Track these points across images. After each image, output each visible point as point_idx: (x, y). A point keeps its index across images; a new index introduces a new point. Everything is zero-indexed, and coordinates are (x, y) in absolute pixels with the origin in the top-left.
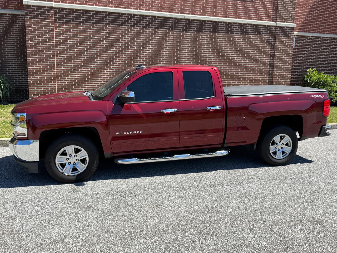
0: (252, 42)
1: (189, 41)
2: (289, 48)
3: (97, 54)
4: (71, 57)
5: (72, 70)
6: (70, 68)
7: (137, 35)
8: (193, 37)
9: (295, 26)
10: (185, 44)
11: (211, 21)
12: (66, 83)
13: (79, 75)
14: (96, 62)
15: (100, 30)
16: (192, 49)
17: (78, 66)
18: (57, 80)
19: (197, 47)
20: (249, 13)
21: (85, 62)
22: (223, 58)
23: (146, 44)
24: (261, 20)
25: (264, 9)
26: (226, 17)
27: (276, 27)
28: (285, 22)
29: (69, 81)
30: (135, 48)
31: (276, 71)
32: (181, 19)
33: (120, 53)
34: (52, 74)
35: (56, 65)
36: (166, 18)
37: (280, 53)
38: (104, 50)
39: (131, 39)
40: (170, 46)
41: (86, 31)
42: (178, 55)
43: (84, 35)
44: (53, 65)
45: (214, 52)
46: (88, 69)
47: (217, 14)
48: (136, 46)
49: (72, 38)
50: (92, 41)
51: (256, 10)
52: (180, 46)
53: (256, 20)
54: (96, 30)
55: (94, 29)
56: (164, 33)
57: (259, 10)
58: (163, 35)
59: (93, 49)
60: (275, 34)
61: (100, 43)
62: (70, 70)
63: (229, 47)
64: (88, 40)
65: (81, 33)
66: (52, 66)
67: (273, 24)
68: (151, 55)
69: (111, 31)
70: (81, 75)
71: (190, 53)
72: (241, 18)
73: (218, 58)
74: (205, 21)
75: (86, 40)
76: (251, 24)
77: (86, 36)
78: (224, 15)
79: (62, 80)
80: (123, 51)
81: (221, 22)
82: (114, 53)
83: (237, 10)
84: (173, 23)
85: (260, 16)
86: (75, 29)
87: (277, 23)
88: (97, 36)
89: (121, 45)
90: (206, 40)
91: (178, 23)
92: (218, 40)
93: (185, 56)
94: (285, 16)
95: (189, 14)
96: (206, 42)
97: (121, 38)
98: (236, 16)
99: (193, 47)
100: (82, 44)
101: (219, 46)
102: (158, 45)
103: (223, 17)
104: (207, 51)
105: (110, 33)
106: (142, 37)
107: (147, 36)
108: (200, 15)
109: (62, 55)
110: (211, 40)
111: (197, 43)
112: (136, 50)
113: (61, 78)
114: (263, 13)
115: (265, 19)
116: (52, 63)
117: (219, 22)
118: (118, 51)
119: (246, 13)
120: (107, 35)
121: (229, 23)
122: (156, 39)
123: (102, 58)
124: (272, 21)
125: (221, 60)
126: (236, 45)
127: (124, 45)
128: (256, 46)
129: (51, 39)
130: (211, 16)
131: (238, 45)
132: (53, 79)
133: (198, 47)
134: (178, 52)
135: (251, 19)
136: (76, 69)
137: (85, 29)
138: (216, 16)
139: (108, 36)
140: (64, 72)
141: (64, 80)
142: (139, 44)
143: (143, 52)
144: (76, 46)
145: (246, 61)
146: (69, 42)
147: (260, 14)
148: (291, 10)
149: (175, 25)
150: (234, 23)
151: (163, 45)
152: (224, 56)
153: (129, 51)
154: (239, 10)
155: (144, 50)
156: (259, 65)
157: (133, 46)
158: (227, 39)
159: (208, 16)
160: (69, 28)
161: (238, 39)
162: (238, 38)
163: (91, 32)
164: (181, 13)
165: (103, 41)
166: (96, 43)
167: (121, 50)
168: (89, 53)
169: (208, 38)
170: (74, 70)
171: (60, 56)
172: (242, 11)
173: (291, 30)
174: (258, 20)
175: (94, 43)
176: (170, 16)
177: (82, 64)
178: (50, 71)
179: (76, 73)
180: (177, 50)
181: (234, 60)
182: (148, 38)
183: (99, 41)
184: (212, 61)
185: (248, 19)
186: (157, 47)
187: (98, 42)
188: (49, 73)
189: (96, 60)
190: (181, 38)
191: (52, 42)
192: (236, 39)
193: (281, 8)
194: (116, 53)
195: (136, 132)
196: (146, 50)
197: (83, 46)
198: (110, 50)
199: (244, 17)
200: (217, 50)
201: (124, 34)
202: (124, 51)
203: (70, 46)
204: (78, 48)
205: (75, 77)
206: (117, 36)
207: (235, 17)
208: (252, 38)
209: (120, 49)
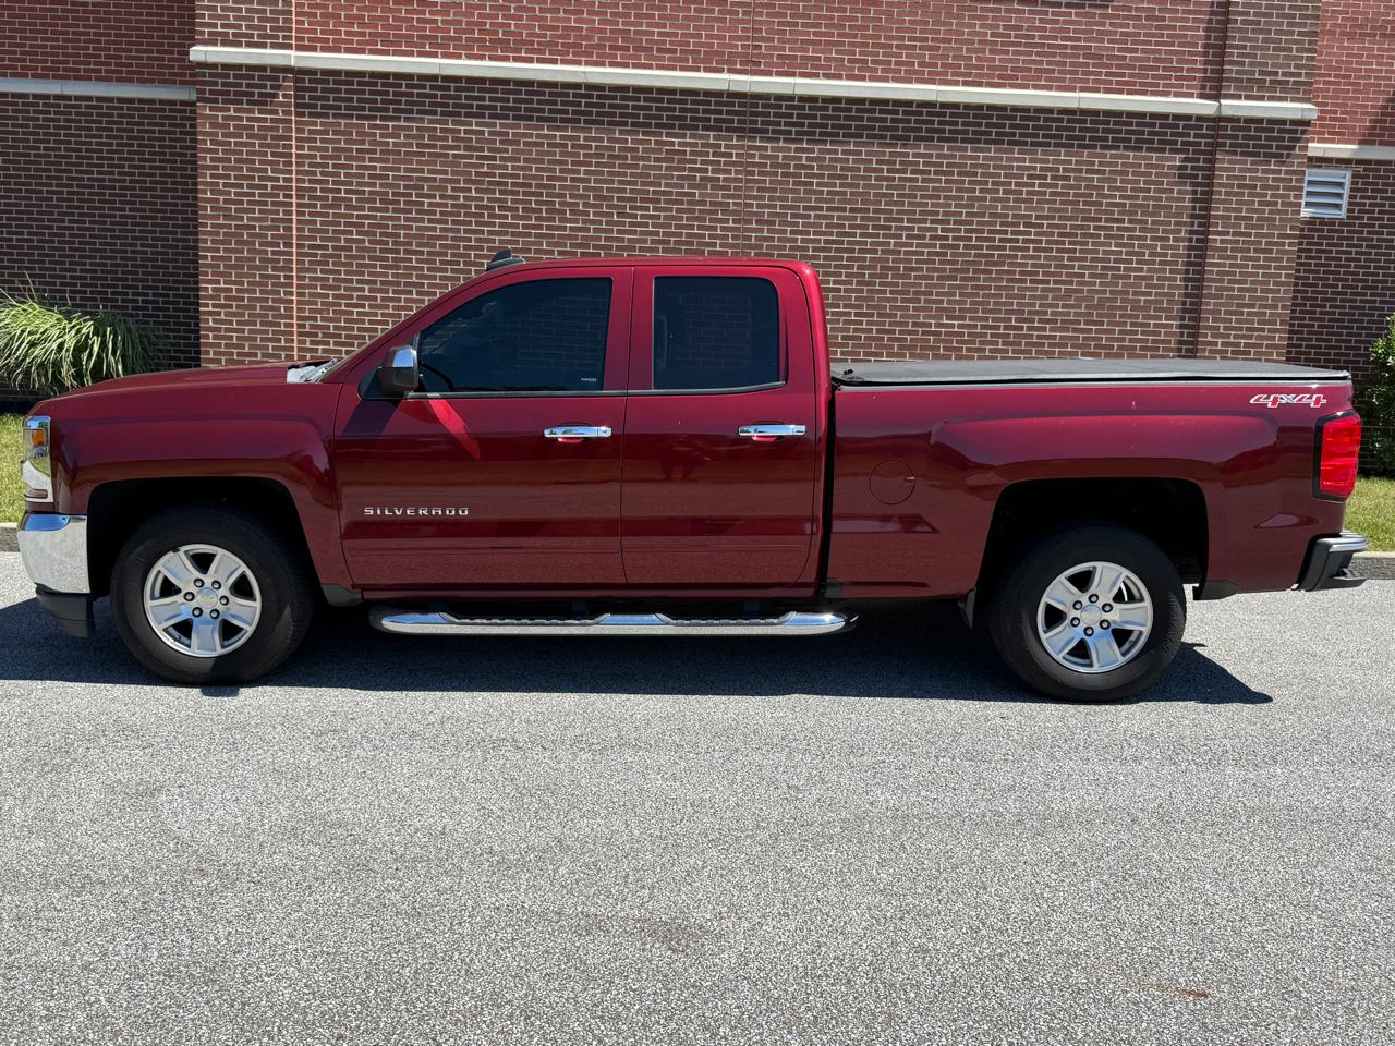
0: (1096, 188)
1: (811, 184)
2: (1279, 212)
3: (446, 238)
4: (351, 249)
5: (351, 297)
6: (346, 289)
7: (597, 164)
8: (828, 168)
9: (1314, 116)
10: (793, 200)
11: (909, 103)
12: (328, 343)
13: (376, 315)
14: (440, 270)
15: (458, 148)
16: (825, 217)
17: (375, 282)
18: (300, 334)
19: (844, 210)
20: (1087, 65)
21: (398, 268)
22: (962, 255)
23: (635, 200)
24: (1144, 93)
25: (1157, 43)
26: (980, 84)
27: (1217, 121)
28: (1262, 98)
29: (340, 336)
30: (587, 214)
31: (1212, 312)
32: (780, 97)
33: (529, 235)
34: (282, 310)
35: (298, 276)
36: (719, 94)
37: (1235, 234)
38: (470, 223)
39: (573, 180)
40: (732, 208)
41: (406, 153)
42: (765, 244)
43: (399, 170)
44: (286, 277)
45: (920, 229)
46: (411, 293)
47: (939, 74)
48: (593, 206)
49: (355, 180)
50: (426, 191)
51: (1120, 50)
52: (775, 207)
53: (1120, 92)
54: (442, 147)
55: (435, 147)
56: (707, 154)
57: (1136, 50)
58: (703, 162)
59: (430, 221)
60: (1215, 146)
61: (458, 198)
62: (344, 297)
63: (990, 207)
64: (415, 187)
65: (387, 161)
66: (282, 280)
67: (1205, 107)
68: (653, 241)
69: (499, 151)
70: (383, 315)
71: (815, 233)
72: (1049, 88)
73: (938, 254)
74: (885, 102)
75: (406, 187)
76: (1096, 113)
77: (406, 170)
78: (970, 75)
79: (316, 335)
80: (541, 227)
81: (955, 106)
82: (506, 233)
83: (1030, 54)
84: (744, 113)
85: (1140, 76)
86: (367, 146)
87: (1223, 102)
88: (446, 172)
89: (537, 202)
90: (887, 179)
91: (768, 115)
92: (939, 181)
93: (791, 248)
94: (1262, 73)
95: (816, 76)
96: (888, 187)
97: (534, 177)
98: (1023, 78)
99: (829, 209)
100: (392, 202)
101: (942, 206)
102: (682, 202)
103: (966, 83)
104: (890, 228)
105: (494, 158)
106: (619, 174)
107: (637, 166)
108: (862, 78)
109: (319, 242)
110: (910, 180)
111: (845, 193)
112: (593, 222)
113: (312, 326)
114: (1155, 60)
115: (1165, 85)
116: (283, 269)
117: (944, 105)
118: (524, 226)
119: (1072, 64)
120: (482, 166)
121: (991, 107)
122: (675, 181)
123: (462, 255)
124: (1202, 96)
125: (949, 262)
126: (1024, 201)
127: (546, 203)
128: (1116, 205)
129: (282, 183)
130: (909, 81)
131: (1031, 201)
132: (283, 328)
133: (852, 210)
134: (762, 231)
135: (1097, 90)
136: (367, 293)
137: (404, 145)
138: (933, 82)
139: (485, 170)
140: (323, 303)
141: (324, 335)
142: (605, 198)
143: (619, 232)
144: (371, 209)
145: (1066, 266)
146: (343, 195)
147: (1141, 68)
148: (1296, 42)
149: (756, 122)
150: (1015, 109)
151: (703, 203)
152: (966, 247)
153: (564, 228)
154: (1038, 54)
155: (623, 224)
156: (1132, 285)
157: (581, 208)
158: (983, 175)
159: (896, 80)
160: (346, 142)
161: (1030, 177)
162: (1032, 172)
163: (423, 154)
164: (779, 74)
165: (470, 190)
166: (442, 197)
167: (533, 222)
168: (415, 236)
169: (898, 171)
170: (359, 297)
171: (311, 247)
172: (1054, 55)
173: (1296, 132)
174: (1130, 92)
175: (434, 197)
176: (734, 88)
177: (387, 275)
178: (274, 301)
179: (367, 309)
180: (758, 222)
181: (1010, 264)
182: (641, 175)
183: (454, 189)
184: (913, 269)
185: (1083, 89)
186: (678, 210)
187: (450, 193)
188: (272, 308)
189: (442, 262)
190: (776, 174)
191: (285, 196)
192: (1022, 176)
193: (1242, 39)
194: (513, 234)
195: (444, 512)
196: (631, 224)
197: (395, 211)
198: (493, 224)
199: (1064, 80)
200: (932, 222)
201: (550, 162)
202: (548, 228)
203: (349, 207)
204: (375, 217)
205: (363, 322)
206: (522, 168)
207: (1019, 81)
208: (1098, 172)
209: (530, 218)
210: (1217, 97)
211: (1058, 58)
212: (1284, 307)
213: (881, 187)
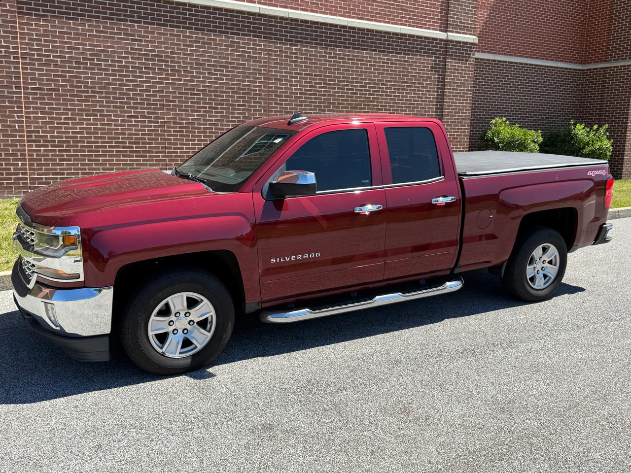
0: (406, 68)
1: (297, 62)
2: (467, 80)
3: (115, 84)
4: (58, 90)
5: (60, 119)
6: (57, 114)
7: (197, 47)
8: (304, 54)
9: (477, 41)
10: (290, 69)
11: (336, 26)
12: (47, 146)
13: (76, 128)
14: (113, 102)
15: (120, 34)
16: (304, 78)
17: (75, 110)
18: (28, 141)
19: (312, 75)
20: (402, 13)
21: (88, 101)
22: (359, 98)
23: (216, 66)
24: (422, 28)
25: (426, 7)
26: (363, 19)
27: (447, 41)
28: (460, 33)
29: (54, 142)
30: (193, 72)
31: (446, 122)
32: (282, 18)
33: (162, 83)
34: (17, 128)
35: (25, 107)
36: (254, 14)
37: (453, 89)
38: (129, 76)
39: (184, 54)
40: (263, 72)
41: (90, 35)
42: (279, 90)
43: (86, 45)
44: (18, 107)
45: (343, 85)
46: (96, 115)
47: (348, 13)
48: (195, 68)
49: (59, 50)
50: (102, 57)
51: (414, 8)
52: (282, 72)
53: (413, 26)
54: (111, 33)
55: (107, 33)
56: (250, 44)
57: (419, 9)
58: (248, 48)
59: (106, 74)
60: (446, 54)
61: (121, 62)
62: (56, 118)
63: (369, 76)
64: (96, 55)
65: (79, 39)
66: (16, 109)
67: (442, 35)
68: (226, 88)
69: (144, 37)
70: (80, 128)
71: (300, 86)
72: (389, 23)
73: (350, 97)
74: (326, 24)
75: (90, 55)
76: (405, 35)
77: (90, 45)
78: (359, 14)
79: (39, 141)
80: (168, 79)
81: (354, 28)
82: (149, 82)
83: (381, 7)
84: (266, 25)
85: (420, 20)
86: (65, 30)
87: (449, 34)
88: (114, 47)
89: (165, 65)
90: (328, 61)
91: (277, 26)
92: (349, 63)
93: (290, 93)
94: (460, 22)
95: (297, 9)
96: (329, 65)
97: (164, 52)
98: (380, 17)
99: (306, 74)
100: (83, 64)
101: (351, 75)
102: (239, 68)
103: (358, 18)
104: (330, 84)
105: (141, 41)
106: (207, 52)
107: (216, 49)
108: (317, 12)
109: (37, 86)
110: (338, 62)
111: (311, 67)
112: (196, 77)
113: (36, 136)
114: (426, 14)
115: (429, 25)
116: (16, 102)
117: (350, 28)
118: (159, 78)
119: (397, 13)
120: (134, 44)
121: (368, 30)
122: (235, 57)
123: (125, 94)
124: (441, 30)
125: (355, 101)
126: (381, 74)
127: (171, 66)
128: (413, 76)
129: (11, 50)
130: (336, 15)
131: (383, 74)
132: (18, 138)
133: (315, 75)
134: (277, 84)
135: (405, 25)
136: (70, 116)
137: (88, 30)
138: (345, 16)
139: (136, 47)
140: (42, 123)
141: (44, 141)
142: (201, 65)
143: (209, 82)
144: (69, 67)
145: (397, 103)
146: (52, 58)
147: (421, 17)
148: (471, 11)
149: (272, 30)
150: (377, 31)
151: (249, 69)
152: (360, 94)
153: (181, 80)
154: (385, 7)
155: (211, 78)
156: (420, 111)
157: (189, 69)
158: (366, 61)
159: (331, 14)
160: (52, 27)
161: (383, 63)
162: (384, 61)
163: (100, 37)
164: (281, 6)
165: (128, 58)
166: (112, 61)
167: (164, 76)
168: (98, 83)
169: (333, 58)
170: (65, 119)
171: (32, 89)
172: (390, 8)
173: (471, 47)
174: (418, 27)
175: (108, 61)
176: (262, 12)
177: (81, 105)
178: (11, 121)
179: (70, 125)
180: (275, 79)
181: (377, 102)
182: (219, 53)
183: (119, 57)
184: (340, 104)
185: (401, 24)
186: (238, 72)
187: (116, 59)
188: (9, 126)
189: (114, 98)
190: (282, 56)
191: (14, 58)
192: (380, 62)
193: (454, 8)
194: (153, 83)
196: (215, 79)
197: (84, 68)
198: (142, 77)
199: (394, 20)
200: (347, 82)
201: (171, 44)
202: (172, 79)
203: (55, 66)
204: (73, 72)
205: (68, 133)
206: (157, 47)
207: (378, 19)
208: (407, 61)
209: (162, 74)
210: (446, 31)
211: (392, 10)
212: (468, 119)
213: (326, 65)
